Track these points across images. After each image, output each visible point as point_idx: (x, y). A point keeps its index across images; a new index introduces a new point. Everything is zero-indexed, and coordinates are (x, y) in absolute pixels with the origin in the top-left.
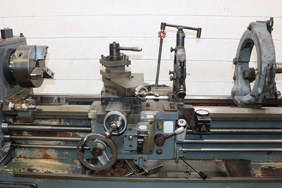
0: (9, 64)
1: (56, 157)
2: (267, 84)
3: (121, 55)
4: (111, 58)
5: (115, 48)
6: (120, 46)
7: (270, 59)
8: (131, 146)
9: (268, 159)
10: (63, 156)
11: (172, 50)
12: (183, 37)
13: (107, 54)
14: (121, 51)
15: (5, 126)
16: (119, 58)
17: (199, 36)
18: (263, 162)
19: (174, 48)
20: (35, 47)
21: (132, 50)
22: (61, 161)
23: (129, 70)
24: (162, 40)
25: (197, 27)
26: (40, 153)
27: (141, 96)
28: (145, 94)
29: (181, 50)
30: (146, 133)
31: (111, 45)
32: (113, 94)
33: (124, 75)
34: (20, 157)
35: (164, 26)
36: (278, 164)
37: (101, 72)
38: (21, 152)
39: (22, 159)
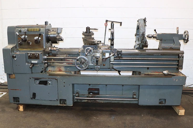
0: (48, 35)
1: (64, 71)
2: (142, 40)
3: (91, 31)
4: (86, 32)
5: (88, 29)
6: (90, 28)
7: (143, 31)
8: (94, 61)
9: (148, 71)
10: (67, 70)
11: (109, 30)
12: (113, 25)
13: (85, 31)
14: (90, 30)
15: (45, 57)
16: (90, 32)
17: (121, 25)
18: (146, 72)
19: (110, 29)
20: (58, 28)
21: (94, 29)
22: (66, 72)
23: (93, 37)
24: (106, 26)
25: (120, 22)
26: (58, 69)
27: (97, 44)
28: (99, 43)
29: (112, 29)
30: (99, 57)
31: (87, 27)
32: (87, 44)
33: (92, 38)
34: (49, 71)
35: (107, 21)
36: (152, 73)
37: (83, 38)
38: (50, 69)
39: (50, 72)
